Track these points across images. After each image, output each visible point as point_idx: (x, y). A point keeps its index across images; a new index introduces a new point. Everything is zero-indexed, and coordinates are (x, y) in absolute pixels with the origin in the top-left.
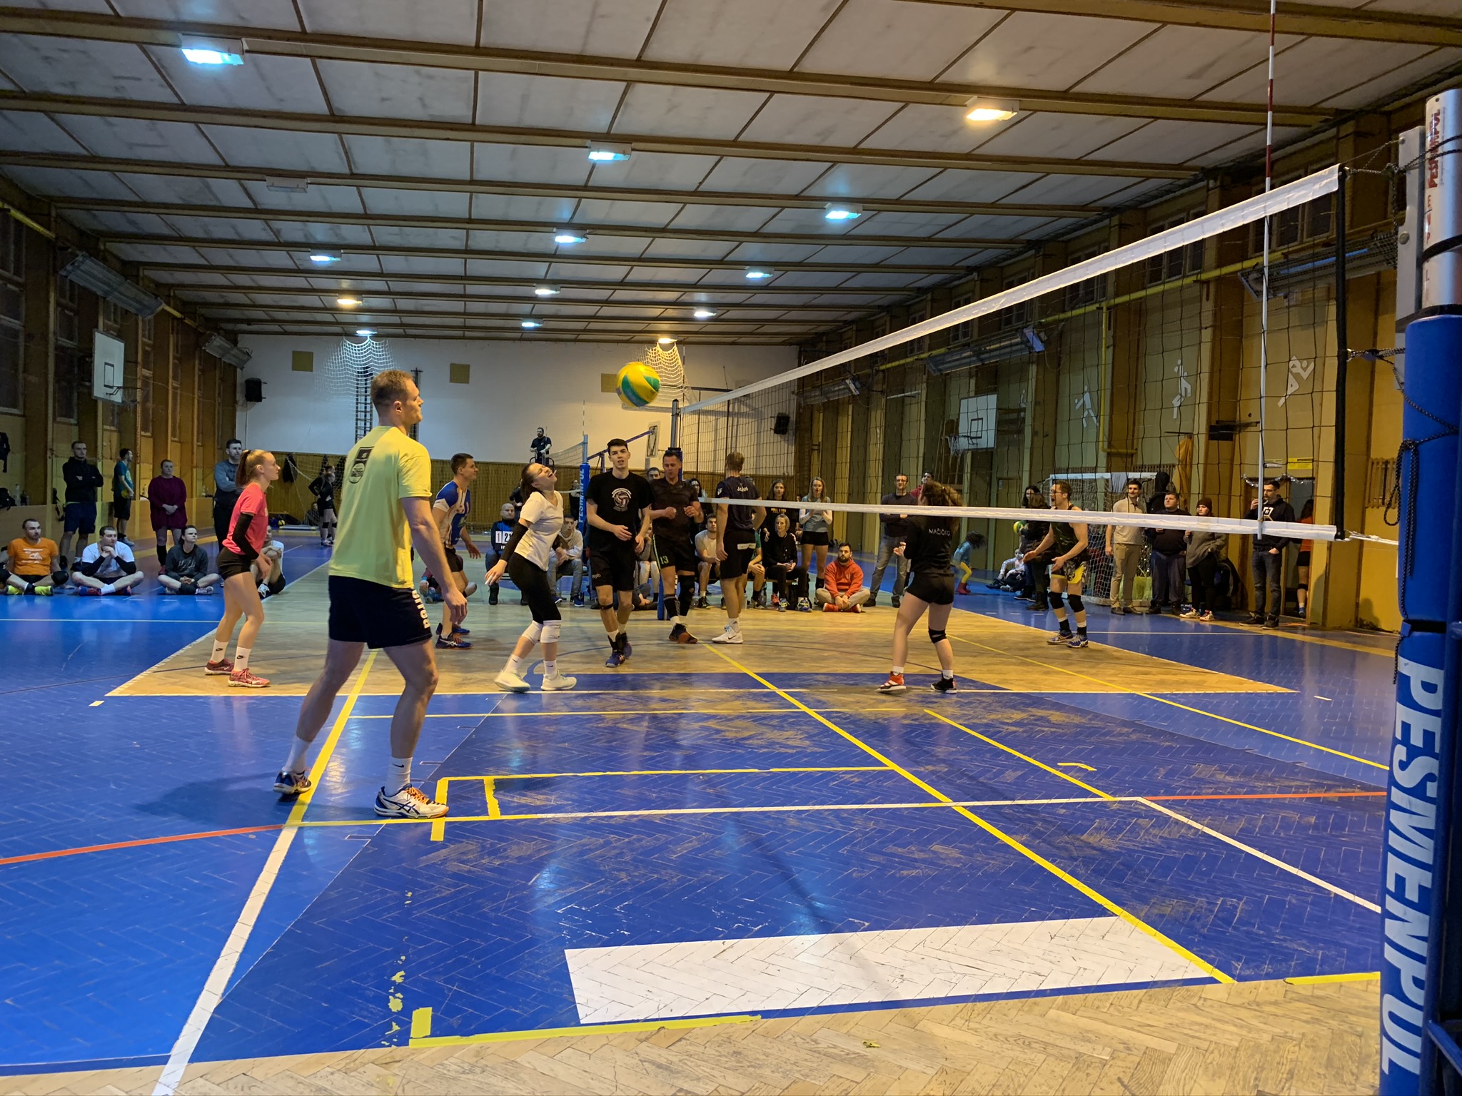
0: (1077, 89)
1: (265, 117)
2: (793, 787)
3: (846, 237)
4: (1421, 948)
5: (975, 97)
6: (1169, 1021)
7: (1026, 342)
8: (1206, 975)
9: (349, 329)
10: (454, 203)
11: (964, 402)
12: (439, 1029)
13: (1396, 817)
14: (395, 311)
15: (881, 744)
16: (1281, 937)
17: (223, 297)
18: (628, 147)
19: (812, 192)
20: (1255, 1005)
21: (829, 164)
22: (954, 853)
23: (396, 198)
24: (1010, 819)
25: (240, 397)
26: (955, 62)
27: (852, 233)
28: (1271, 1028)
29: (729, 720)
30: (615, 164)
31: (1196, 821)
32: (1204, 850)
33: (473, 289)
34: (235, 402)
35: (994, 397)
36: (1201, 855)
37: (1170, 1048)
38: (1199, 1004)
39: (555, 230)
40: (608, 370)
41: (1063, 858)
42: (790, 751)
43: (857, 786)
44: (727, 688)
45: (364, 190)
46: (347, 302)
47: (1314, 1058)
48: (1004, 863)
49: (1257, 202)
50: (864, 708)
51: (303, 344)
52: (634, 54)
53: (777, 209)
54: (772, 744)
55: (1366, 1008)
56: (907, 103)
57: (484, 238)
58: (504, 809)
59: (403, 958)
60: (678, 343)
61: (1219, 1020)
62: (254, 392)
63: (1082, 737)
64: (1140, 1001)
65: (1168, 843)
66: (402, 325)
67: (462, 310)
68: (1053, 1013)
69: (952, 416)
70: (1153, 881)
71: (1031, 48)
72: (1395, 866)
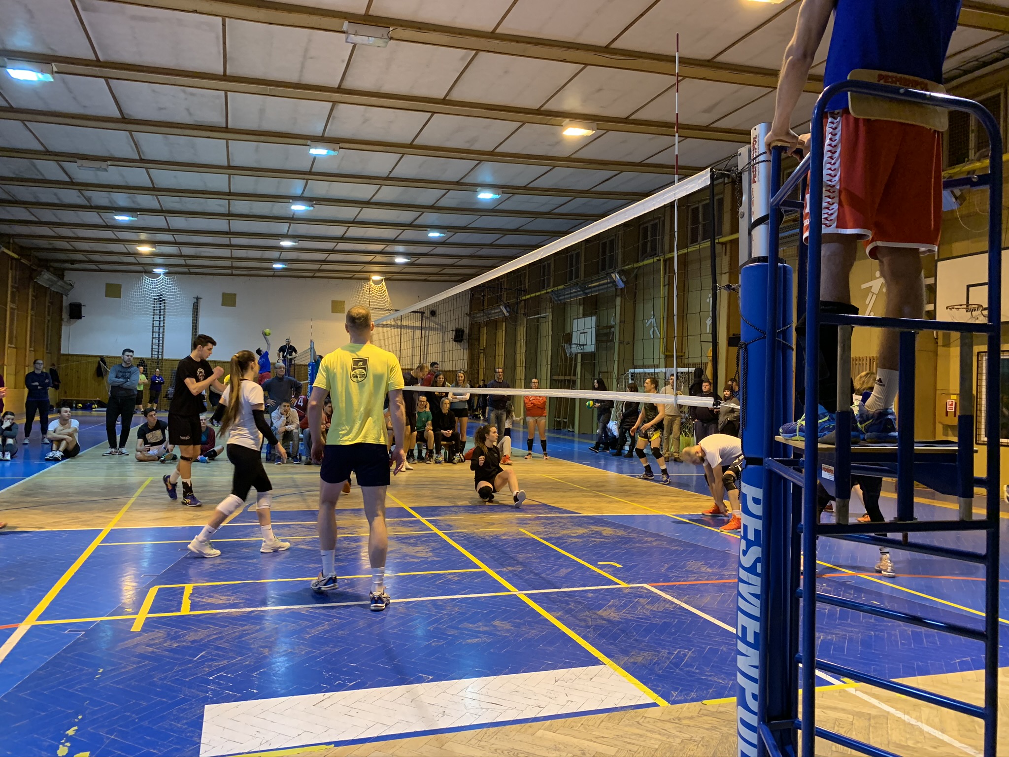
0: (633, 117)
1: (73, 118)
2: (410, 585)
3: (492, 211)
4: (755, 673)
5: (567, 120)
6: (617, 734)
7: (613, 282)
8: (651, 701)
9: (148, 268)
10: (218, 182)
11: (575, 321)
13: (743, 588)
14: (181, 256)
15: (482, 553)
16: (709, 674)
17: (50, 244)
18: (337, 146)
19: (465, 181)
20: (677, 720)
21: (476, 162)
22: (507, 625)
23: (175, 177)
24: (554, 601)
25: (65, 316)
26: (552, 96)
27: (497, 208)
28: (683, 735)
30: (328, 158)
31: (678, 599)
32: (676, 618)
33: (236, 241)
34: (61, 319)
35: (594, 318)
36: (674, 621)
37: (612, 751)
38: (641, 721)
39: (291, 201)
40: (338, 298)
41: (581, 627)
42: (416, 560)
43: (456, 583)
45: (151, 171)
46: (145, 249)
48: (540, 632)
49: (670, 191)
50: (478, 529)
51: (113, 279)
52: (335, 84)
53: (445, 191)
54: (405, 556)
56: (524, 123)
57: (240, 206)
58: (193, 608)
59: (80, 717)
60: (385, 279)
61: (650, 731)
62: (76, 312)
63: (619, 545)
64: (602, 721)
65: (654, 614)
66: (186, 266)
67: (229, 255)
68: (540, 733)
69: (568, 331)
70: (636, 640)
71: (600, 90)
72: (742, 619)
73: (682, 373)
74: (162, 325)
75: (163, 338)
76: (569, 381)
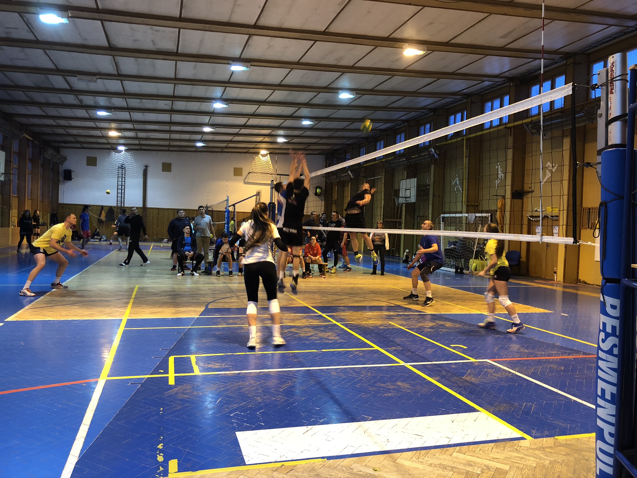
0: (452, 41)
1: (78, 47)
2: (333, 358)
3: (349, 106)
4: (613, 420)
5: (407, 44)
6: (506, 456)
7: (430, 154)
8: (520, 436)
9: (114, 146)
10: (167, 89)
11: (401, 181)
12: (181, 469)
13: (601, 363)
14: (136, 138)
15: (371, 338)
16: (552, 419)
17: (53, 131)
18: (249, 64)
19: (333, 86)
20: (542, 449)
21: (342, 73)
22: (407, 386)
23: (139, 86)
24: (431, 370)
25: (61, 178)
26: (398, 29)
27: (351, 104)
28: (549, 458)
29: (301, 328)
30: (243, 71)
31: (512, 370)
32: (517, 382)
33: (174, 128)
34: (59, 181)
35: (416, 179)
36: (515, 384)
37: (507, 468)
38: (518, 448)
39: (213, 101)
40: (238, 166)
41: (455, 387)
42: (330, 342)
43: (363, 357)
44: (299, 313)
45: (124, 82)
46: (114, 134)
47: (568, 470)
48: (429, 389)
49: (538, 98)
50: (362, 321)
51: (92, 153)
52: (252, 22)
53: (316, 93)
54: (321, 339)
55: (589, 448)
56: (376, 47)
57: (180, 105)
58: (201, 370)
59: (162, 437)
60: (270, 154)
61: (527, 455)
62: (68, 176)
63: (460, 333)
64: (492, 448)
65: (501, 379)
66: (140, 145)
67: (168, 138)
68: (455, 454)
69: (396, 188)
70: (495, 396)
71: (432, 23)
72: (601, 384)
73: (479, 217)
74: (123, 184)
75: (124, 193)
76: (396, 222)
